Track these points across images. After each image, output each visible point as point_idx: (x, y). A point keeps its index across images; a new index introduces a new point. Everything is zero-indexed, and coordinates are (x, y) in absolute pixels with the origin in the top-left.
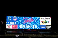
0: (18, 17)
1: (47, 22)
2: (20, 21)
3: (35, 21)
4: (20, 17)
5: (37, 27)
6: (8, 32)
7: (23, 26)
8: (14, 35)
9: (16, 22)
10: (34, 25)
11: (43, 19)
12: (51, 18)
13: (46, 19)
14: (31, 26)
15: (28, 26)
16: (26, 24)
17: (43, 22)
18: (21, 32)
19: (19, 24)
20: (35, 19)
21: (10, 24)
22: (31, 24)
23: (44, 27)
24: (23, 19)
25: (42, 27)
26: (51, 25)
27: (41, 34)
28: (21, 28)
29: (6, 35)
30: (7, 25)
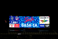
0: (20, 17)
1: (46, 21)
2: (22, 20)
3: (35, 20)
4: (21, 17)
5: (37, 26)
6: (11, 30)
7: (24, 25)
8: (16, 33)
9: (18, 21)
10: (34, 24)
11: (42, 18)
12: (49, 17)
13: (45, 18)
14: (31, 25)
15: (29, 25)
16: (27, 23)
17: (42, 21)
18: (22, 31)
19: (21, 23)
20: (35, 18)
21: (12, 23)
22: (32, 23)
23: (44, 26)
24: (24, 18)
25: (41, 26)
26: (49, 23)
27: (40, 32)
28: (22, 26)
29: (9, 33)
30: (10, 24)
